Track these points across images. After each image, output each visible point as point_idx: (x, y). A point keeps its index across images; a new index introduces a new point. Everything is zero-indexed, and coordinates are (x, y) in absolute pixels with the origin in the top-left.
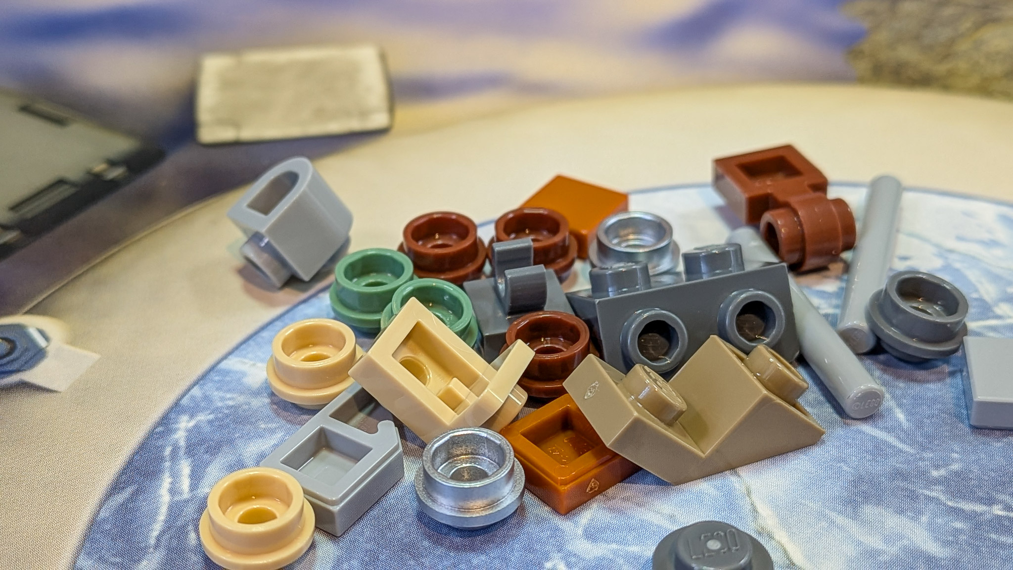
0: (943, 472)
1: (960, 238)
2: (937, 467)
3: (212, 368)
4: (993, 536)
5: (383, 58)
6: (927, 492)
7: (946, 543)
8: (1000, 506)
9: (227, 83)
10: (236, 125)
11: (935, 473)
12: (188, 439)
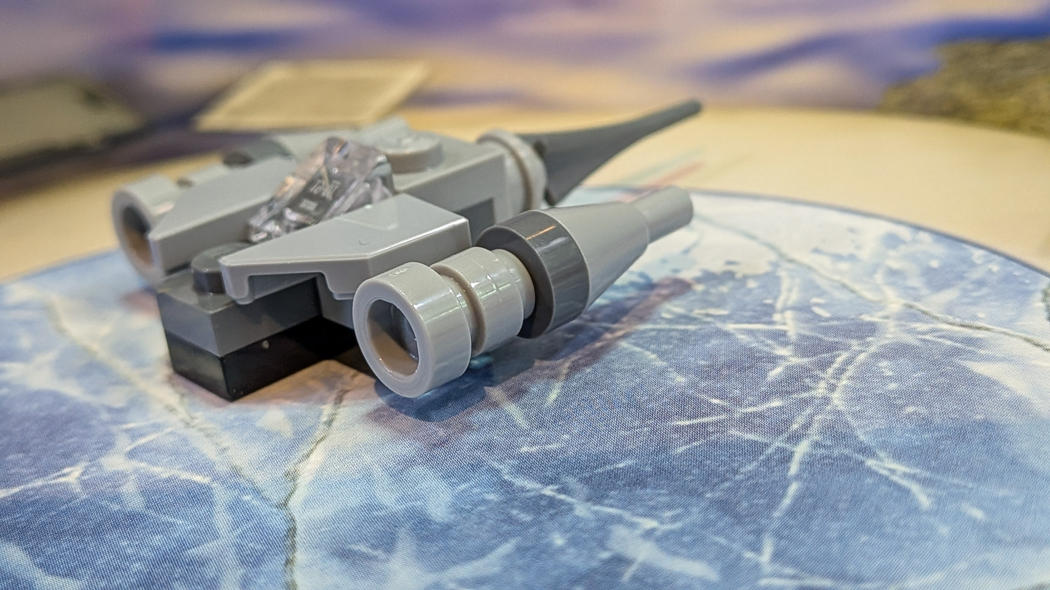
0: (534, 449)
1: (816, 251)
2: (533, 444)
4: (515, 512)
7: (457, 511)
8: (555, 487)
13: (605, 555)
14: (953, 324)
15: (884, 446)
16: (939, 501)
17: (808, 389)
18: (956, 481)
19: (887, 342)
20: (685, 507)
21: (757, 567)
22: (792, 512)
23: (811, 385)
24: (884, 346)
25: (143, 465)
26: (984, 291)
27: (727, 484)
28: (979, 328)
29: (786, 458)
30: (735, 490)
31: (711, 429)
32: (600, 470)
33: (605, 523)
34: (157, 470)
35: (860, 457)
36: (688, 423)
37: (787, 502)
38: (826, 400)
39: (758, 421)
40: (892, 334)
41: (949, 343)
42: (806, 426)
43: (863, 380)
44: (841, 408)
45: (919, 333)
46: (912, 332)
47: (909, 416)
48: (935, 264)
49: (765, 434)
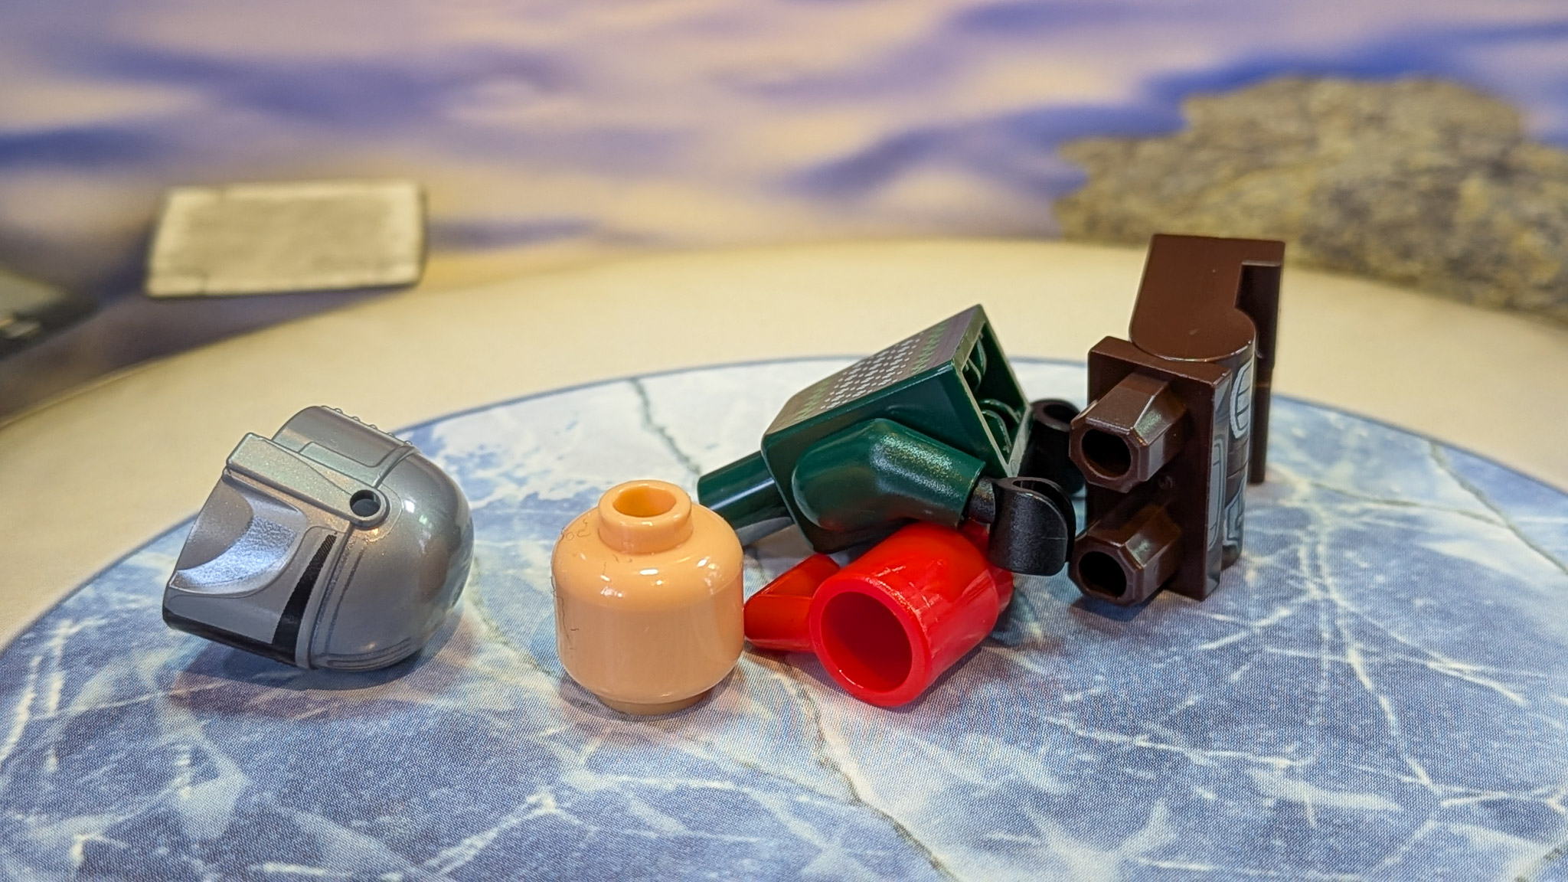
0: (1078, 696)
2: (1072, 691)
3: (115, 565)
4: (1129, 770)
5: (423, 198)
6: (1052, 720)
7: (1064, 778)
8: (1146, 737)
9: (199, 224)
10: (203, 274)
11: (1068, 698)
12: (66, 647)
13: (1270, 803)
14: (1376, 501)
15: (1431, 645)
16: (1528, 695)
17: (1300, 592)
18: (1525, 673)
19: (1330, 529)
20: (1300, 739)
21: (1424, 789)
22: (1407, 727)
23: (1300, 587)
24: (1331, 534)
25: (625, 778)
26: (1374, 462)
27: (1318, 708)
28: (1405, 504)
29: (1350, 673)
30: (1329, 713)
31: (1245, 649)
32: (1173, 712)
33: (1237, 767)
34: (651, 781)
35: (1421, 661)
36: (1213, 646)
37: (1392, 718)
38: (1332, 605)
39: (1284, 635)
40: (1328, 521)
41: (1391, 524)
42: (1337, 633)
43: (1346, 575)
44: (1353, 609)
45: (1353, 516)
46: (1344, 514)
47: (1425, 609)
48: (1299, 432)
49: (1304, 647)
